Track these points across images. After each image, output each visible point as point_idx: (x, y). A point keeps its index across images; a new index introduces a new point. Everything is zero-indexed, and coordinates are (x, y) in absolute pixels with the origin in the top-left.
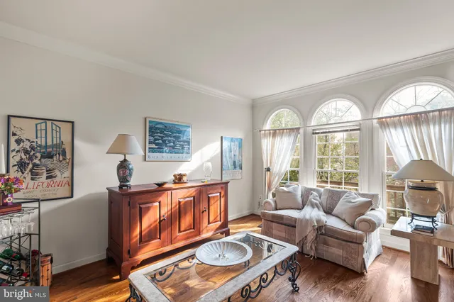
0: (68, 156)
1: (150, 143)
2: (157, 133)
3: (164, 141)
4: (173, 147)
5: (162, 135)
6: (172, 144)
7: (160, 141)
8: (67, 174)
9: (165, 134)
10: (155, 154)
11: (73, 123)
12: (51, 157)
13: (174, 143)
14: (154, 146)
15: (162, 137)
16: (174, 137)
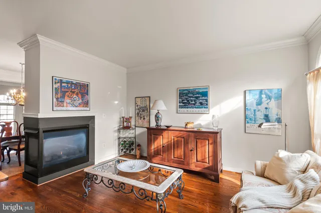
0: (149, 110)
1: (180, 102)
2: (184, 96)
3: (188, 101)
4: (194, 104)
5: (187, 97)
6: (193, 102)
7: (186, 101)
8: (148, 118)
9: (189, 96)
10: (182, 109)
11: (150, 97)
12: (144, 111)
13: (195, 101)
14: (182, 104)
15: (187, 99)
16: (195, 97)
